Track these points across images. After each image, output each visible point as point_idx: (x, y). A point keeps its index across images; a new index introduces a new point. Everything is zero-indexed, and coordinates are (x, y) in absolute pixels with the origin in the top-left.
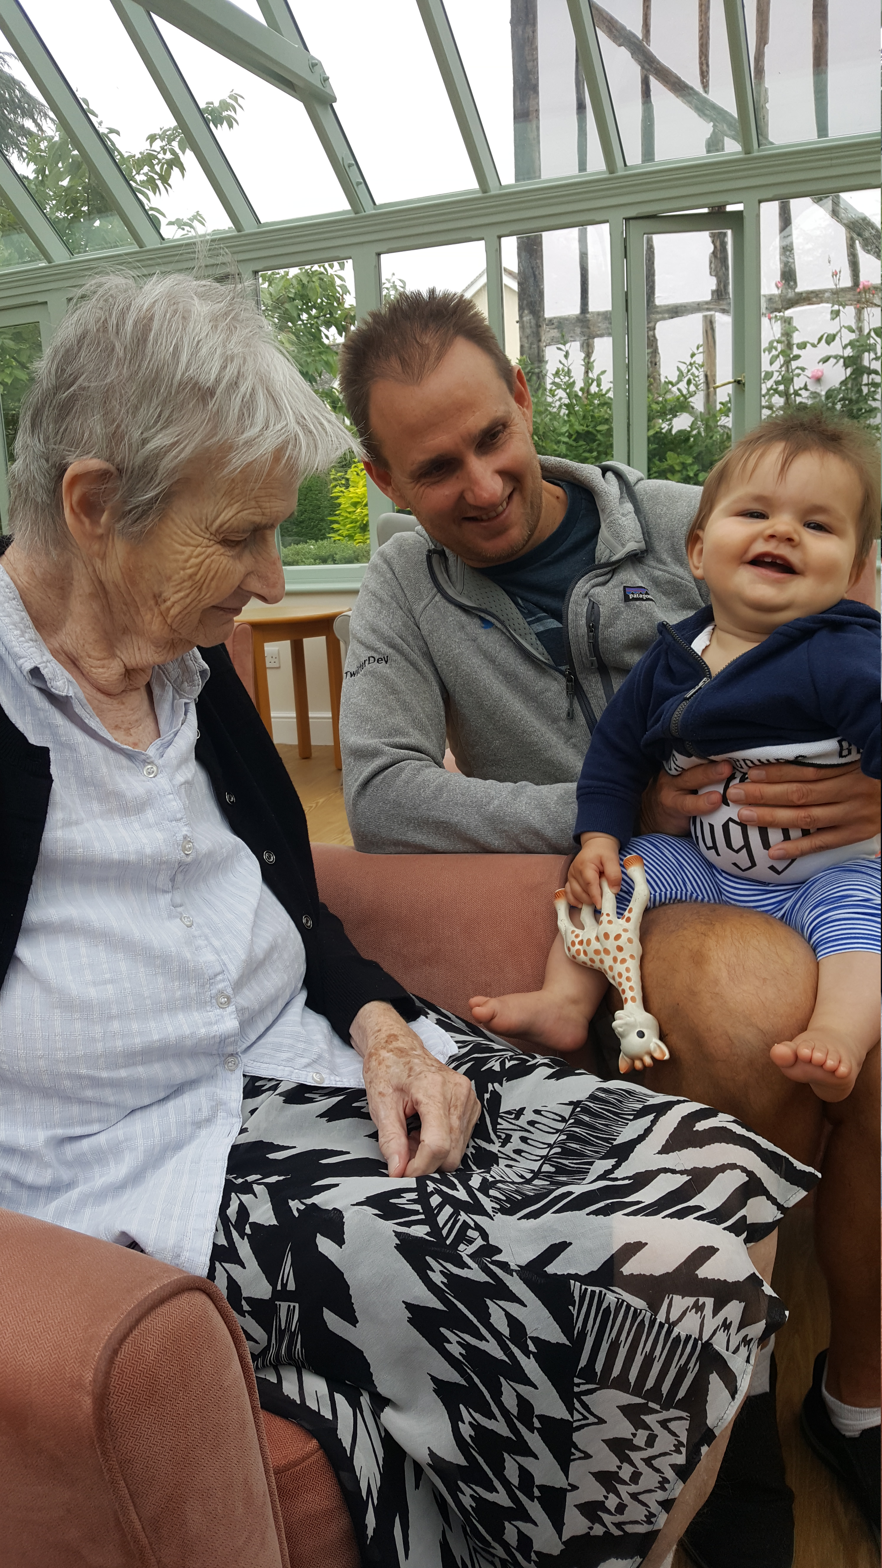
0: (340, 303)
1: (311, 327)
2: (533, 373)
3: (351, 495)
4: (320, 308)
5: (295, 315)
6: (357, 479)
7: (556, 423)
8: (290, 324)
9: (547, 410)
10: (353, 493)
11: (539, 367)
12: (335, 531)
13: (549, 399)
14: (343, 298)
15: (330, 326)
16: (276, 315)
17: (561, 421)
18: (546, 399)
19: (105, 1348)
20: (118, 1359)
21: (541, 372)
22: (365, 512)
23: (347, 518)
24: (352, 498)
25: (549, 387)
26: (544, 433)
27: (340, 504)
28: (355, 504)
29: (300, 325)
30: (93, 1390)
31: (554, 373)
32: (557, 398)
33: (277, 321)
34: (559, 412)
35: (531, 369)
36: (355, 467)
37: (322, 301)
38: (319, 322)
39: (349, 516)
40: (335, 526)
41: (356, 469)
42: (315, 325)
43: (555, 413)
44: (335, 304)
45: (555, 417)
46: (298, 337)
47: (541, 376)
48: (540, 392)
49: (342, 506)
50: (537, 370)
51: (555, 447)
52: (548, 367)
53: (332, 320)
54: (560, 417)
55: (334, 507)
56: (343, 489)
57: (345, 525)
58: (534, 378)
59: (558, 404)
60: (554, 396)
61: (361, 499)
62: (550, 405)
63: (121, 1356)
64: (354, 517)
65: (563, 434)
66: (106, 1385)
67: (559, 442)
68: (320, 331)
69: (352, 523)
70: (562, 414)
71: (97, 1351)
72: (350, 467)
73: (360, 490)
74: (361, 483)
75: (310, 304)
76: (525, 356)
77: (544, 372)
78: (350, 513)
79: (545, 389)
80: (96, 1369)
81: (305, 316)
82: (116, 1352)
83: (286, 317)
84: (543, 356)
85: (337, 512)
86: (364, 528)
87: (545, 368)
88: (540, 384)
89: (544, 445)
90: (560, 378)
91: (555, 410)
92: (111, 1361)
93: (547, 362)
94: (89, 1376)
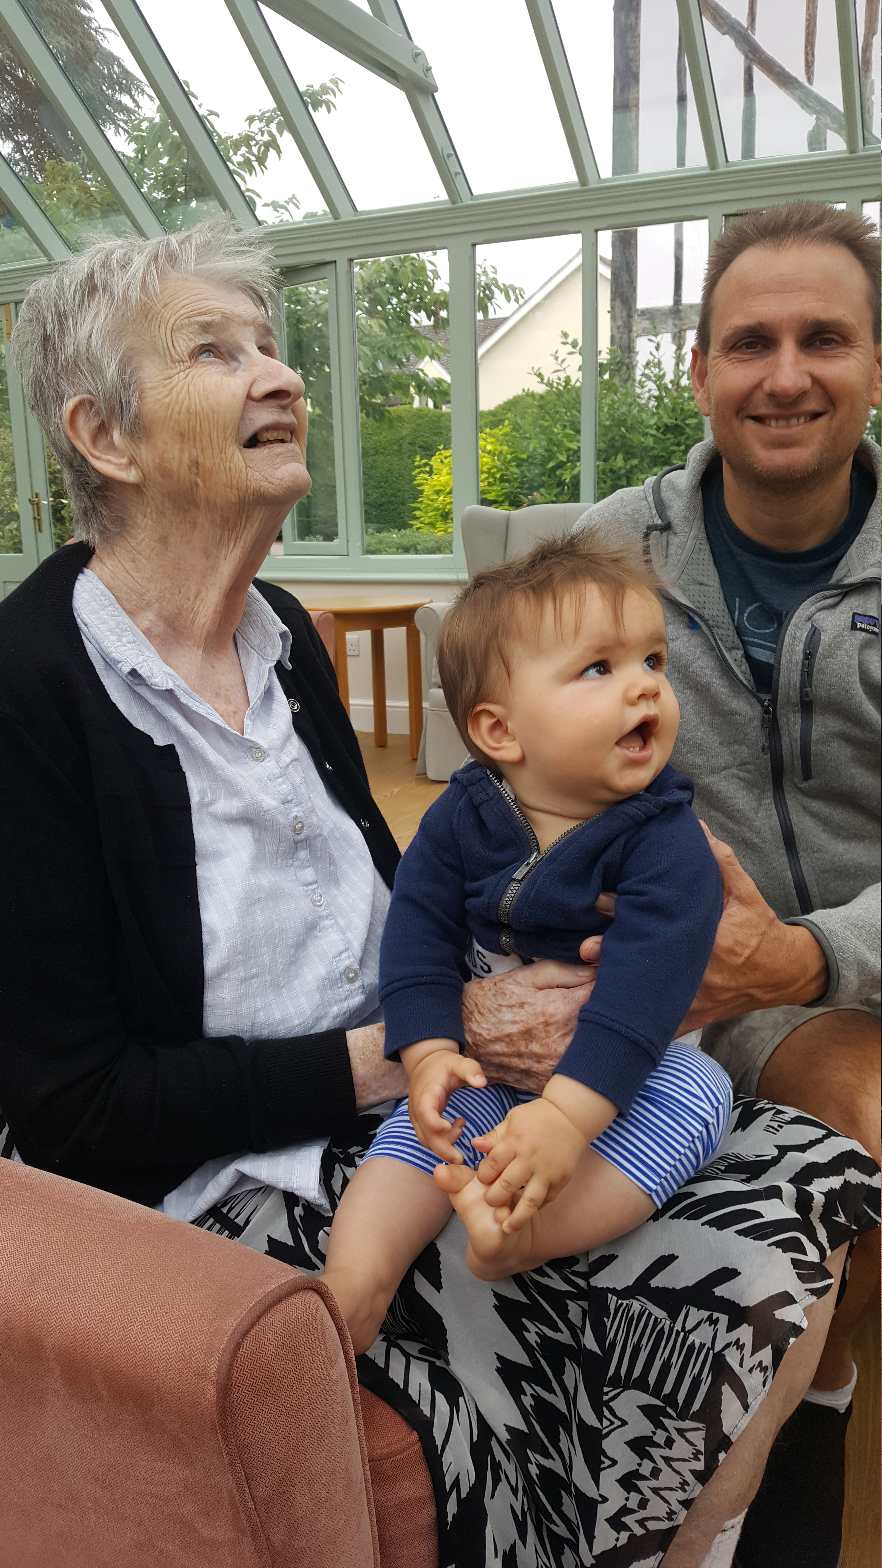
0: (431, 288)
1: (400, 312)
2: (623, 364)
3: (434, 483)
4: (409, 292)
5: (386, 300)
6: (441, 466)
7: (644, 415)
8: (379, 308)
9: (635, 401)
10: (437, 481)
11: (629, 358)
12: (415, 518)
13: (638, 391)
14: (434, 283)
15: (420, 312)
16: (367, 299)
17: (649, 413)
18: (634, 390)
19: (229, 1341)
20: (240, 1352)
21: (631, 362)
22: (448, 500)
23: (429, 505)
24: (435, 486)
25: (638, 378)
26: (631, 424)
27: (422, 491)
28: (438, 492)
29: (390, 309)
30: (217, 1381)
31: (644, 364)
32: (646, 389)
33: (366, 305)
34: (648, 403)
35: (621, 359)
36: (440, 454)
37: (413, 285)
38: (409, 307)
39: (431, 503)
40: (417, 513)
41: (441, 457)
42: (405, 309)
43: (643, 404)
44: (426, 289)
45: (643, 408)
46: (387, 322)
47: (631, 367)
48: (630, 383)
49: (425, 493)
50: (627, 361)
51: (643, 440)
52: (638, 358)
53: (422, 305)
54: (649, 409)
55: (417, 494)
56: (426, 476)
57: (427, 513)
58: (624, 368)
59: (647, 395)
60: (643, 387)
61: (444, 487)
62: (639, 396)
63: (243, 1350)
64: (436, 505)
65: (651, 427)
66: (229, 1377)
67: (647, 434)
68: (409, 315)
69: (433, 511)
70: (650, 406)
71: (222, 1344)
72: (434, 455)
73: (443, 478)
74: (445, 471)
75: (400, 289)
76: (615, 347)
77: (634, 363)
78: (432, 500)
79: (634, 380)
80: (221, 1361)
81: (394, 301)
82: (238, 1346)
83: (375, 301)
84: (634, 347)
85: (420, 500)
86: (446, 516)
87: (635, 360)
88: (629, 375)
89: (631, 436)
90: (650, 369)
91: (643, 401)
92: (234, 1354)
93: (637, 353)
94: (213, 1367)
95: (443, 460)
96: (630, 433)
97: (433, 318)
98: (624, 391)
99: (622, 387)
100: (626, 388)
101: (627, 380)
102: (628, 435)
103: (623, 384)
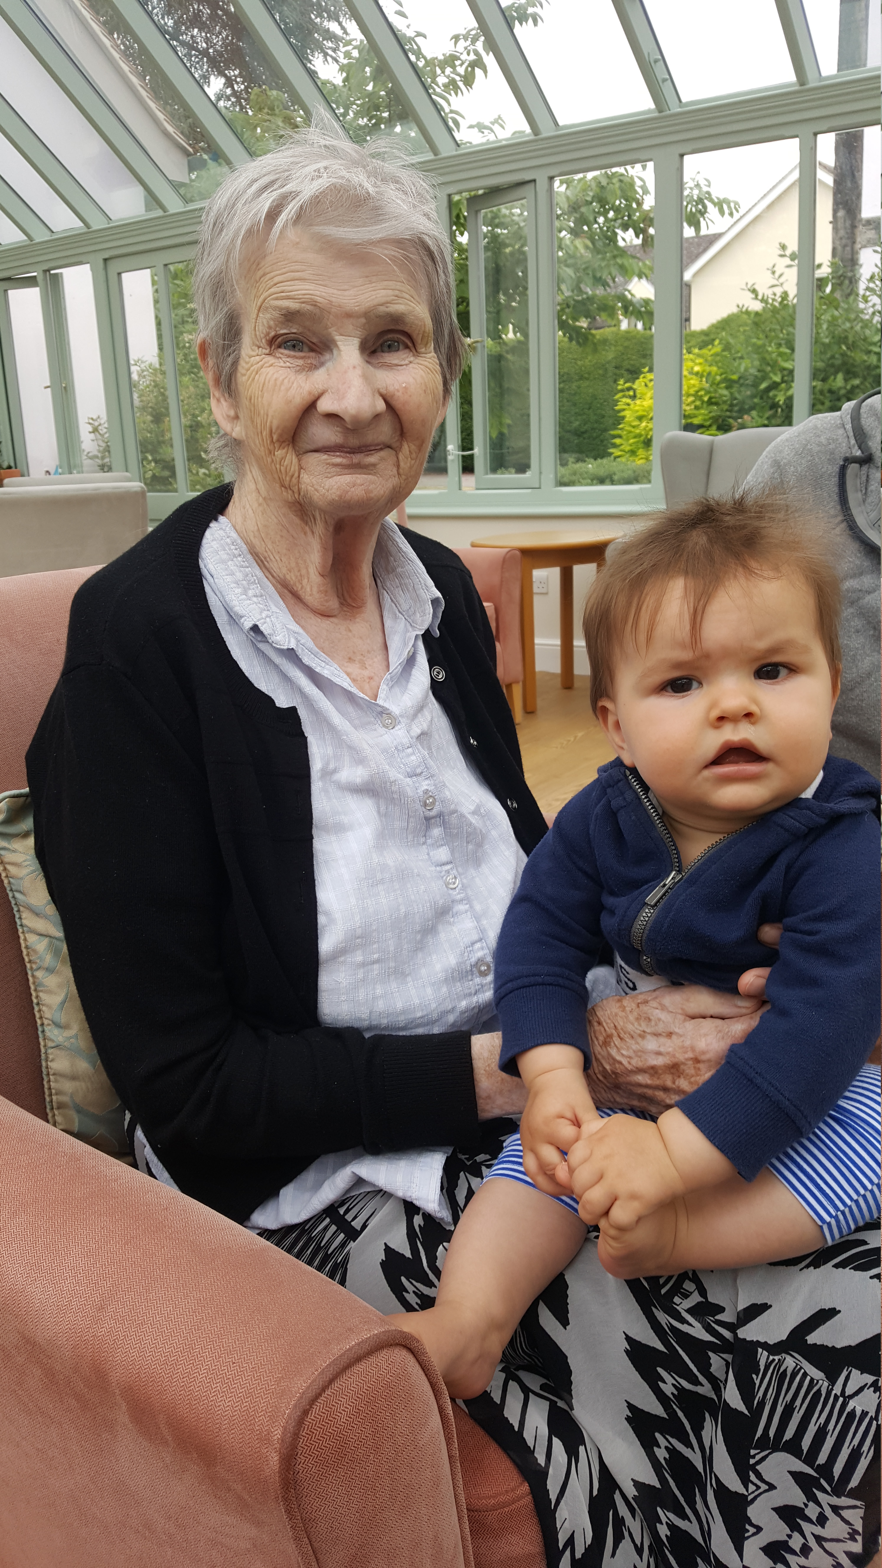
0: (639, 204)
1: (608, 231)
2: (845, 277)
3: (637, 408)
4: (617, 210)
5: (591, 218)
6: (644, 389)
7: (867, 332)
8: (585, 228)
9: (858, 316)
10: (639, 406)
11: (852, 271)
12: (615, 446)
13: (862, 306)
14: (643, 199)
15: (627, 230)
16: (572, 219)
17: (873, 329)
18: (858, 305)
21: (855, 276)
22: (650, 425)
23: (630, 432)
24: (637, 411)
25: (861, 292)
26: (853, 342)
27: (623, 418)
28: (640, 418)
29: (596, 229)
31: (868, 277)
32: (870, 304)
33: (572, 225)
34: (872, 319)
35: (844, 272)
36: (644, 377)
37: (621, 203)
38: (617, 225)
39: (633, 430)
40: (617, 441)
41: (645, 380)
42: (612, 228)
43: (867, 320)
44: (634, 205)
45: (866, 324)
46: (593, 243)
47: (854, 281)
48: (852, 298)
49: (626, 419)
50: (850, 274)
51: (865, 358)
52: (862, 271)
53: (630, 222)
54: (873, 325)
55: (619, 420)
56: (628, 401)
57: (628, 440)
58: (847, 282)
59: (871, 310)
60: (866, 301)
61: (647, 412)
62: (862, 312)
64: (638, 431)
65: (875, 344)
67: (869, 352)
68: (616, 234)
69: (635, 437)
70: (875, 321)
72: (638, 378)
73: (647, 403)
74: (649, 395)
75: (607, 207)
76: (837, 259)
77: (858, 276)
78: (634, 427)
79: (857, 295)
81: (601, 220)
83: (582, 220)
84: (857, 259)
85: (621, 426)
86: (648, 443)
87: (859, 272)
88: (852, 290)
89: (853, 355)
90: (874, 283)
91: (867, 317)
93: (861, 266)
95: (648, 383)
96: (851, 350)
97: (641, 236)
98: (846, 306)
99: (843, 302)
100: (848, 303)
101: (849, 295)
102: (849, 353)
103: (845, 299)
